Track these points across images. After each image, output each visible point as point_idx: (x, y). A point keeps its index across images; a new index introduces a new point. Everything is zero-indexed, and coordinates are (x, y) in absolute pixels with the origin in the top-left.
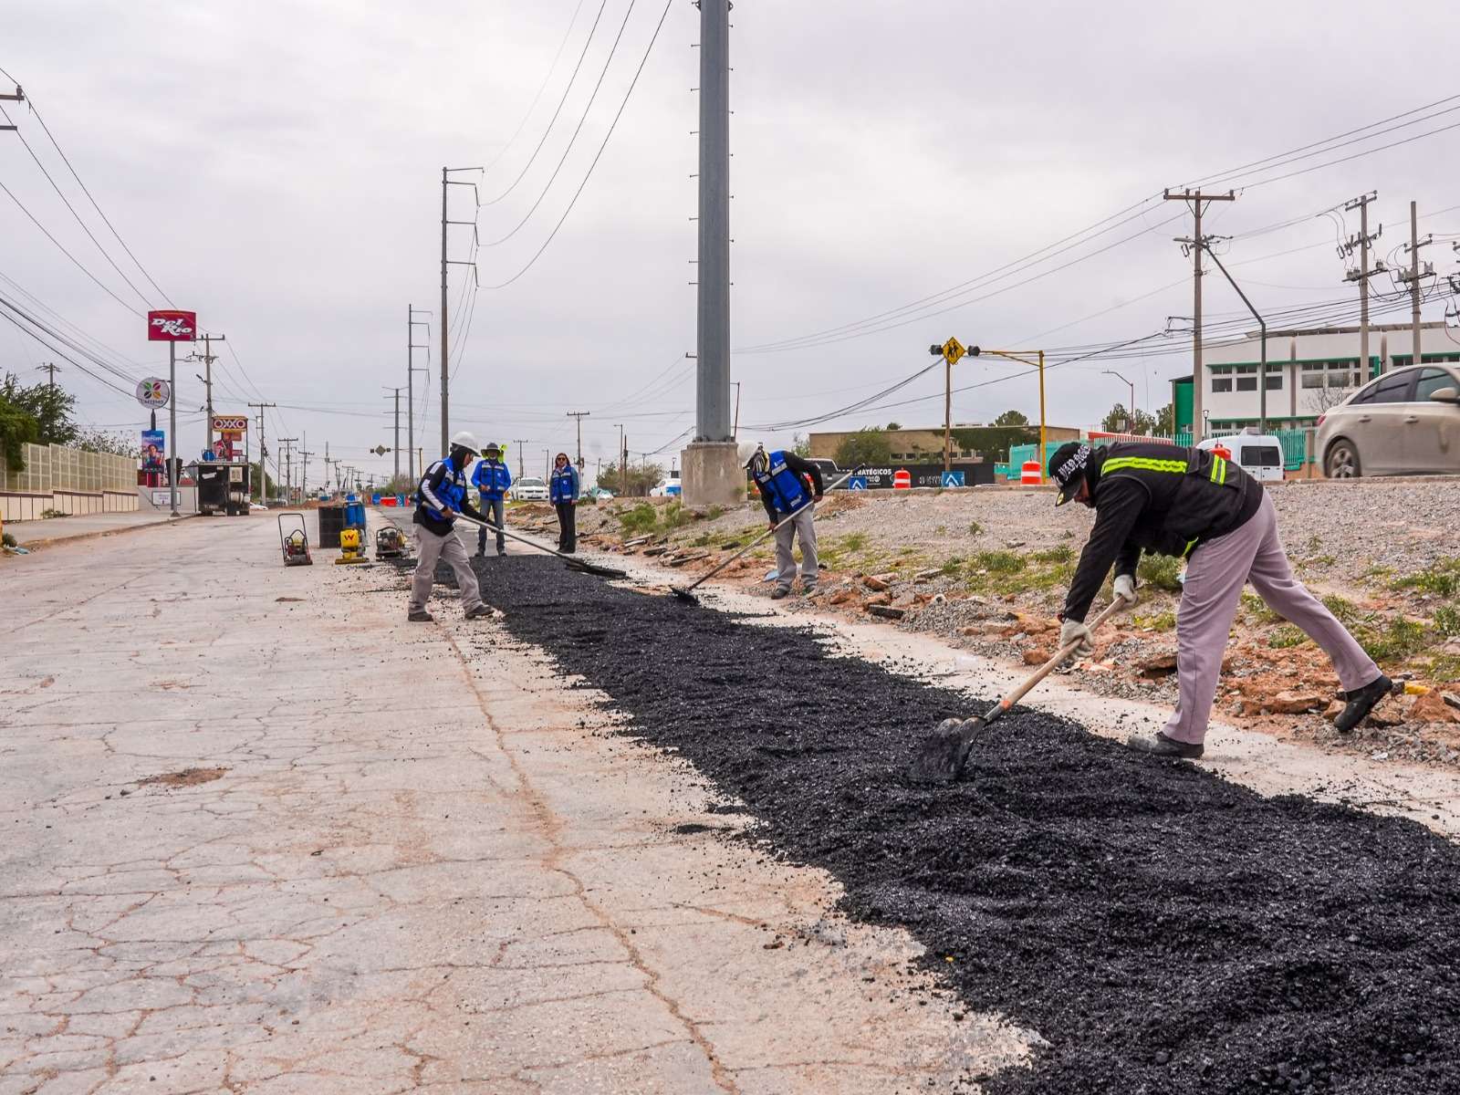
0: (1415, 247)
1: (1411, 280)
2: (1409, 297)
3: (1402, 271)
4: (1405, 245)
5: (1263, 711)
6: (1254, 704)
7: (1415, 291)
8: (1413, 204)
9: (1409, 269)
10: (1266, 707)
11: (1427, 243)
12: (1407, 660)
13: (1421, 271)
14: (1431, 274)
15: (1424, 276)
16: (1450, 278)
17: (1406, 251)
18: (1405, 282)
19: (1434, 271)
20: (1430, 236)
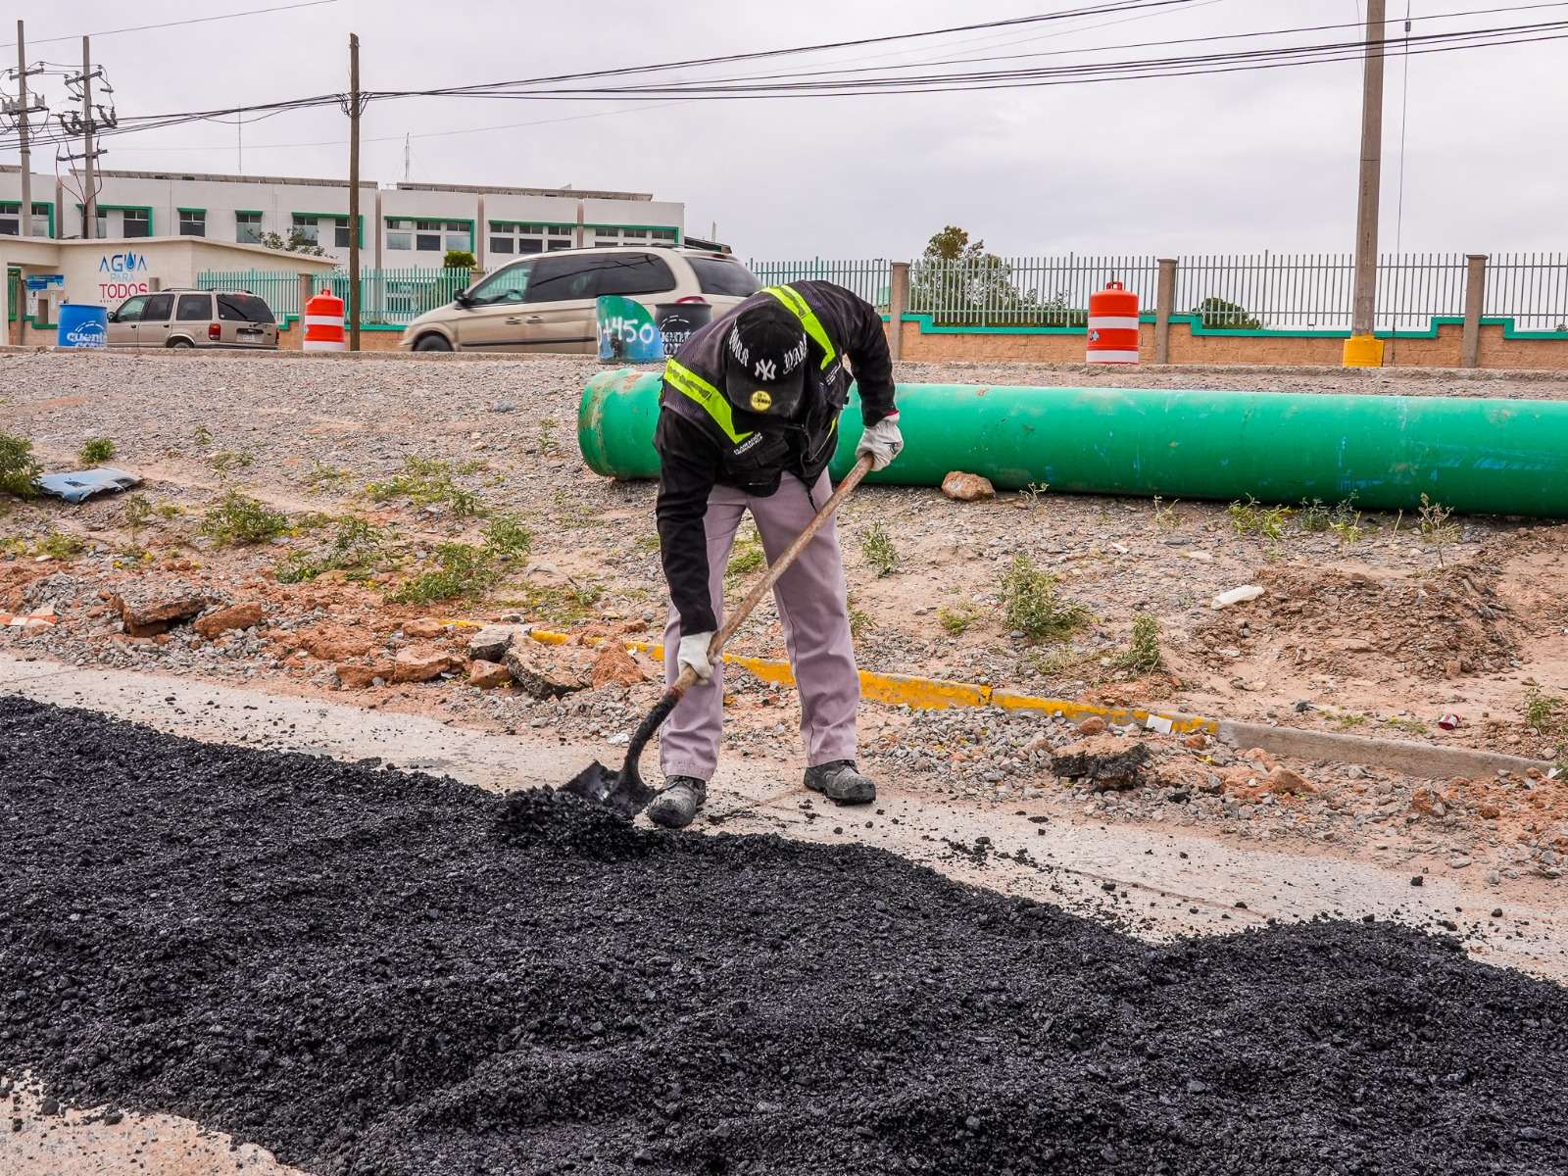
0: (23, 74)
1: (18, 112)
2: (15, 135)
3: (7, 100)
4: (11, 71)
5: (376, 680)
6: (360, 671)
7: (23, 127)
8: (20, 23)
9: (15, 100)
10: (380, 675)
11: (37, 72)
12: (488, 595)
13: (31, 103)
14: (43, 109)
15: (33, 110)
16: (61, 116)
17: (11, 78)
18: (11, 114)
19: (47, 105)
20: (42, 63)
